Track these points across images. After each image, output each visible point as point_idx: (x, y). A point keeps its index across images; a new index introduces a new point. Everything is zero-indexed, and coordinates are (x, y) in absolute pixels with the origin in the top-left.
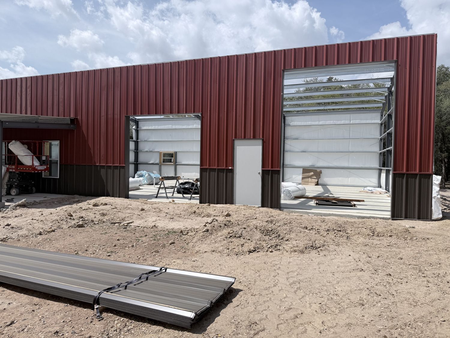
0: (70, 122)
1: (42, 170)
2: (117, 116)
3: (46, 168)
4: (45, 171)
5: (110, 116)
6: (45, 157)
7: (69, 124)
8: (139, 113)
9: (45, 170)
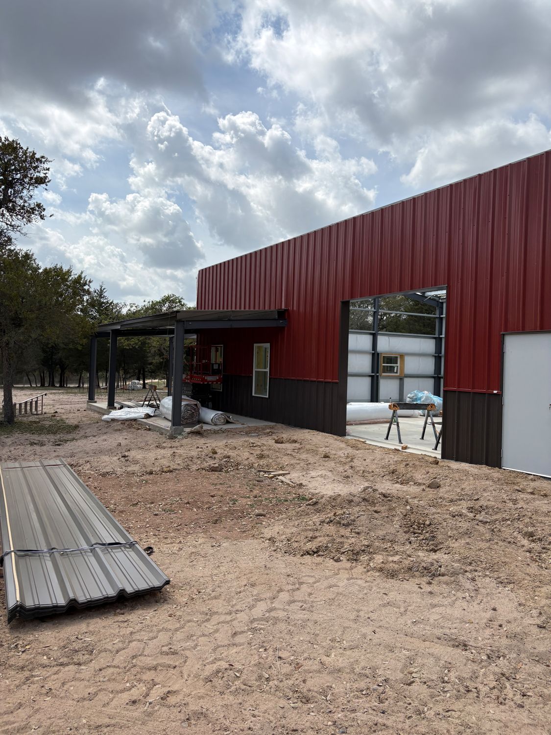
0: (277, 316)
1: (213, 382)
2: (331, 303)
3: (218, 378)
4: (217, 383)
5: (324, 303)
6: (217, 365)
7: (275, 319)
8: (358, 295)
9: (217, 381)
